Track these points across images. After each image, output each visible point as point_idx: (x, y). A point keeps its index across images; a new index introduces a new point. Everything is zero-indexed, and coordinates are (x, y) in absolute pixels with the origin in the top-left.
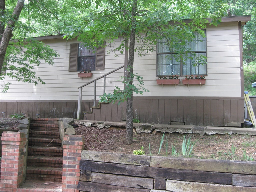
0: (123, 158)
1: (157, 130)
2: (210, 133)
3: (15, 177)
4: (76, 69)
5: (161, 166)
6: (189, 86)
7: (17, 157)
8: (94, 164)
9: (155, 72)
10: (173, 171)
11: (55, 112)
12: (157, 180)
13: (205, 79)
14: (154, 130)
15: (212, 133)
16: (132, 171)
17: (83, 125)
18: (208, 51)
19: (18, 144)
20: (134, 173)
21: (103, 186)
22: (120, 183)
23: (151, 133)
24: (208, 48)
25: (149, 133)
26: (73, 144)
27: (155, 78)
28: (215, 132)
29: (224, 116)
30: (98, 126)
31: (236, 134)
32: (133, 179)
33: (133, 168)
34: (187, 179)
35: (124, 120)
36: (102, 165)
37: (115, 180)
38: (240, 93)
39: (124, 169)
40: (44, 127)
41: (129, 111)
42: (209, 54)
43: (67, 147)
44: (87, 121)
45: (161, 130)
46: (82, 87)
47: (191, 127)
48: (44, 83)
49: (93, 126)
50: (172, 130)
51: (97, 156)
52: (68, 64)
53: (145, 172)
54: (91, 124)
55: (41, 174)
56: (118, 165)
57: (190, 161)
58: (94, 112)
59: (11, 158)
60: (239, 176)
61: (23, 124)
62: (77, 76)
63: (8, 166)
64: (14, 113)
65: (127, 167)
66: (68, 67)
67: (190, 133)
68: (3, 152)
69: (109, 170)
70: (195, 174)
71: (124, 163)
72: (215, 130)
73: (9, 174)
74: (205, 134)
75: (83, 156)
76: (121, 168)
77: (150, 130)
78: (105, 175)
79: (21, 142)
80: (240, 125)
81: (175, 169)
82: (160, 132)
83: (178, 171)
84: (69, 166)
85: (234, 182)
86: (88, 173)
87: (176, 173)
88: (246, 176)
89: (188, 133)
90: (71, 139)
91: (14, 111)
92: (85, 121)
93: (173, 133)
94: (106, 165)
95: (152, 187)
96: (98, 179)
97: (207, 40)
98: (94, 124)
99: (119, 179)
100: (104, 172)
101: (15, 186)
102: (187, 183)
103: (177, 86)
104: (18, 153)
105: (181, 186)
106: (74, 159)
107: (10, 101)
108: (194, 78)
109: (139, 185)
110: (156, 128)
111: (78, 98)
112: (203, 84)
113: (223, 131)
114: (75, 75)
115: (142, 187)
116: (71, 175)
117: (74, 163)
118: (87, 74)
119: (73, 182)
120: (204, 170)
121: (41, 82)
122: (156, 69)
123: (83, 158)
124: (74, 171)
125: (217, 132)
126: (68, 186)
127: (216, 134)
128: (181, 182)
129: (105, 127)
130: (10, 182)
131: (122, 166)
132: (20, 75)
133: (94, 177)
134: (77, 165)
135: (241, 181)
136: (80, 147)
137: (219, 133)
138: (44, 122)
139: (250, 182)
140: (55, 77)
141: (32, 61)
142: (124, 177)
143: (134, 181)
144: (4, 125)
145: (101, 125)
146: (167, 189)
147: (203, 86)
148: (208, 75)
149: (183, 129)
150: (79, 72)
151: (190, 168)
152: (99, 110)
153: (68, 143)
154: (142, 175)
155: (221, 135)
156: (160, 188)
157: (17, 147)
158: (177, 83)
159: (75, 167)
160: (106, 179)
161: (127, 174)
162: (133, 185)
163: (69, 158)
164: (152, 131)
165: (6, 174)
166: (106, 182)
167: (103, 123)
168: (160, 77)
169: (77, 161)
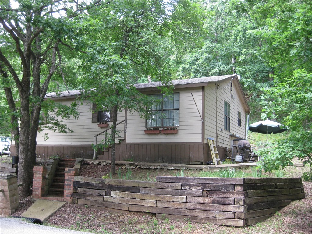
0: (93, 180)
1: (138, 167)
2: (171, 169)
3: (40, 190)
4: (96, 121)
5: (110, 183)
6: (167, 135)
7: (41, 180)
8: (80, 183)
9: (144, 125)
10: (114, 186)
11: (82, 154)
12: (107, 191)
13: (177, 129)
14: (137, 166)
15: (172, 169)
16: (97, 186)
17: (93, 163)
18: (180, 108)
19: (41, 172)
20: (97, 187)
21: (83, 194)
22: (91, 193)
23: (134, 168)
24: (180, 106)
25: (133, 169)
26: (70, 172)
27: (144, 129)
28: (174, 168)
29: (189, 157)
30: (102, 164)
31: (188, 169)
32: (97, 191)
33: (97, 185)
34: (121, 190)
35: (124, 160)
36: (83, 183)
37: (89, 191)
38: (201, 139)
39: (93, 186)
40: (68, 165)
41: (113, 154)
42: (181, 111)
43: (67, 174)
44: (95, 161)
45: (141, 166)
46: (97, 136)
47: (159, 165)
48: (72, 132)
49: (99, 164)
50: (148, 167)
51: (81, 179)
52: (91, 117)
53: (102, 187)
54: (98, 162)
55: (57, 192)
56: (91, 184)
57: (122, 181)
58: (104, 154)
59: (38, 180)
60: (143, 188)
61: (50, 162)
62: (97, 126)
63: (36, 184)
64: (53, 154)
65: (95, 184)
66: (91, 119)
67: (159, 168)
68: (34, 177)
69: (86, 186)
70: (124, 188)
71: (93, 182)
72: (174, 166)
73: (37, 189)
74: (168, 169)
75: (75, 179)
76: (91, 185)
77: (134, 166)
78: (84, 189)
79: (43, 171)
80: (200, 163)
81: (115, 185)
82: (140, 168)
83: (117, 186)
84: (68, 185)
85: (140, 192)
86: (77, 188)
87: (116, 187)
88: (146, 189)
89: (157, 169)
90: (69, 170)
91: (53, 153)
92: (94, 161)
93: (148, 168)
94: (85, 184)
95: (105, 195)
96: (81, 191)
97: (180, 100)
98: (100, 162)
99: (90, 191)
100: (84, 187)
101: (40, 195)
102: (120, 192)
103: (159, 135)
104: (41, 178)
105: (118, 194)
106: (71, 181)
107: (49, 146)
108: (169, 128)
109: (99, 194)
110: (138, 165)
111: (94, 143)
112: (176, 134)
113: (179, 167)
114: (96, 126)
115: (100, 195)
116: (69, 189)
117: (70, 183)
118: (105, 125)
119: (70, 193)
120: (128, 185)
121: (71, 132)
122: (145, 122)
123: (75, 180)
124: (70, 187)
125: (175, 168)
126: (67, 195)
127: (175, 169)
128: (118, 192)
129: (106, 165)
130: (37, 193)
131: (92, 184)
132: (55, 127)
133: (79, 190)
134: (72, 184)
135: (143, 191)
136: (73, 174)
137: (177, 168)
138: (69, 161)
139: (147, 192)
140: (82, 127)
141: (63, 116)
142: (93, 190)
143: (97, 192)
144: (41, 163)
145: (104, 163)
146: (111, 195)
147: (176, 135)
148: (180, 126)
149: (154, 166)
150: (98, 123)
151: (122, 185)
152: (108, 153)
153: (67, 172)
154: (101, 189)
155: (178, 170)
156: (108, 195)
157: (41, 174)
158: (158, 132)
159: (71, 185)
160: (85, 191)
161: (94, 188)
162: (97, 194)
163: (68, 180)
164: (135, 167)
165: (35, 189)
166: (85, 193)
167: (105, 162)
168: (147, 128)
169: (72, 182)
